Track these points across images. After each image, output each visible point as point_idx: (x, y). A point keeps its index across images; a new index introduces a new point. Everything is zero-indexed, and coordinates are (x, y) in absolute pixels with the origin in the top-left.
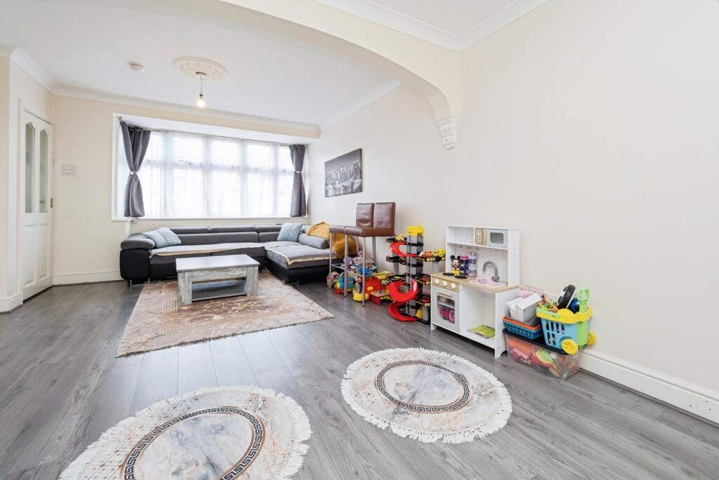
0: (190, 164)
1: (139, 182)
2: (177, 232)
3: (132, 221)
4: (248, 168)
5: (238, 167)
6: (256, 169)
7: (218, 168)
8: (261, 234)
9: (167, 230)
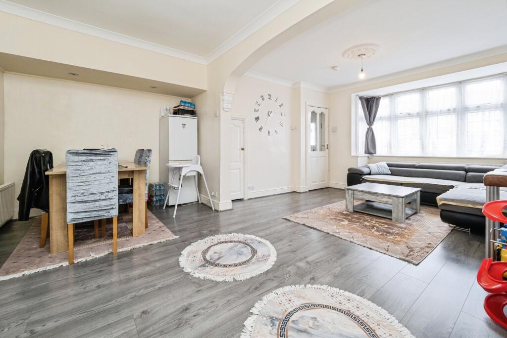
0: (409, 114)
1: (373, 132)
2: (389, 165)
3: (368, 157)
4: (467, 108)
5: (455, 109)
6: (478, 107)
7: (433, 114)
8: (470, 174)
9: (384, 164)
